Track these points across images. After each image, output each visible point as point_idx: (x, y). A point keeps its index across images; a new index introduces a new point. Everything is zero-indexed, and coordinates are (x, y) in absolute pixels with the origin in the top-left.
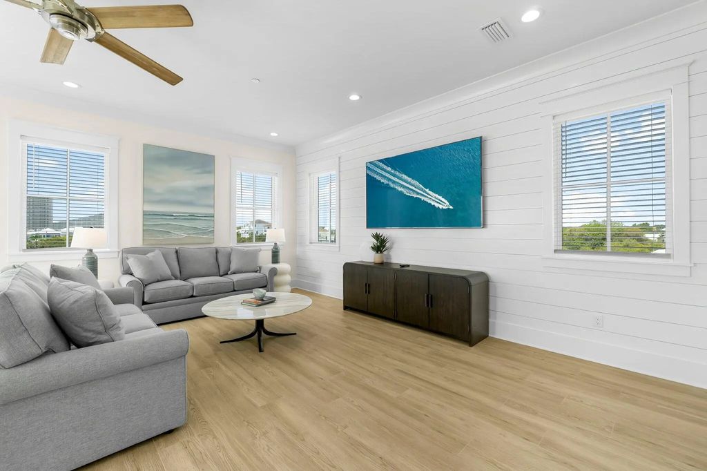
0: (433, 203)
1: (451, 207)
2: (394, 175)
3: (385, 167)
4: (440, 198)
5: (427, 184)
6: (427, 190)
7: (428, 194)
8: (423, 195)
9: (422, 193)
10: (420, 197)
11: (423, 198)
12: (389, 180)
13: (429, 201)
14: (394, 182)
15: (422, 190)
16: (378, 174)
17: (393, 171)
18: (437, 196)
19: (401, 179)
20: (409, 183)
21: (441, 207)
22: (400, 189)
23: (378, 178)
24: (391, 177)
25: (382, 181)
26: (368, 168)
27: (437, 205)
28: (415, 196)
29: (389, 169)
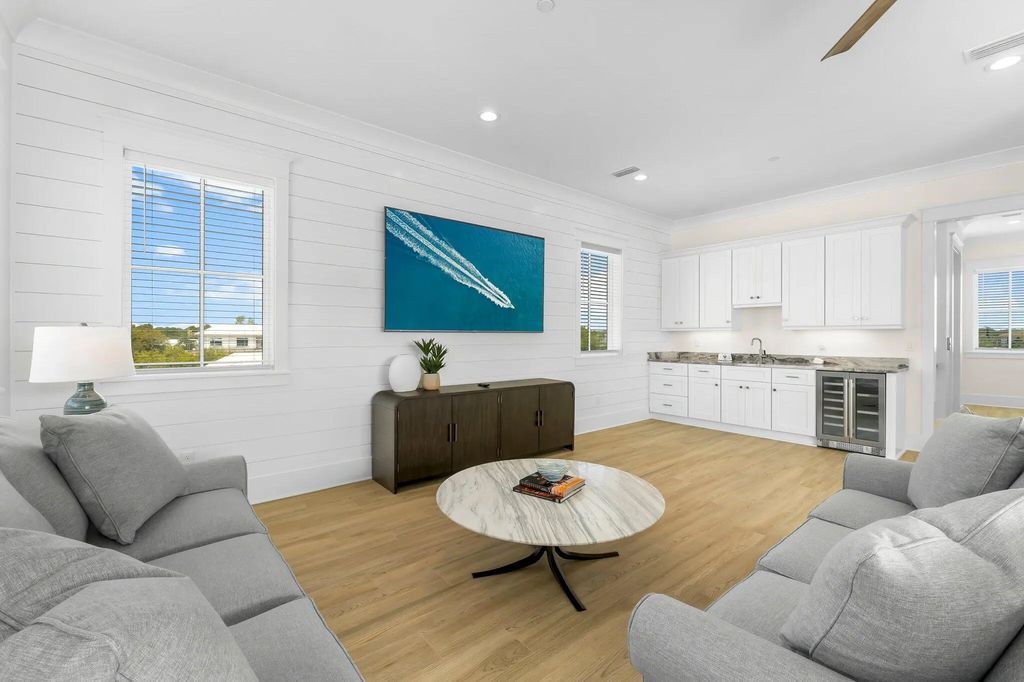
0: (493, 299)
1: (513, 307)
2: (437, 246)
3: (421, 227)
4: (501, 293)
5: (486, 272)
6: (486, 280)
7: (487, 286)
8: (481, 286)
9: (480, 282)
10: (477, 288)
11: (480, 290)
12: (429, 251)
13: (488, 296)
14: (438, 257)
15: (479, 278)
16: (408, 235)
17: (436, 239)
18: (497, 289)
19: (449, 254)
20: (462, 265)
21: (502, 305)
22: (447, 270)
23: (408, 242)
24: (431, 247)
25: (415, 249)
26: (387, 219)
27: (497, 302)
28: (470, 285)
29: (430, 233)
